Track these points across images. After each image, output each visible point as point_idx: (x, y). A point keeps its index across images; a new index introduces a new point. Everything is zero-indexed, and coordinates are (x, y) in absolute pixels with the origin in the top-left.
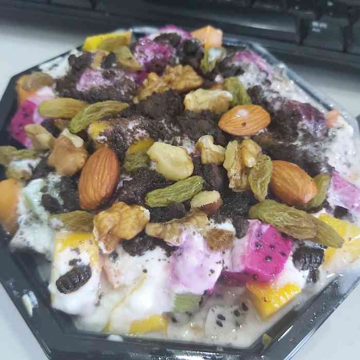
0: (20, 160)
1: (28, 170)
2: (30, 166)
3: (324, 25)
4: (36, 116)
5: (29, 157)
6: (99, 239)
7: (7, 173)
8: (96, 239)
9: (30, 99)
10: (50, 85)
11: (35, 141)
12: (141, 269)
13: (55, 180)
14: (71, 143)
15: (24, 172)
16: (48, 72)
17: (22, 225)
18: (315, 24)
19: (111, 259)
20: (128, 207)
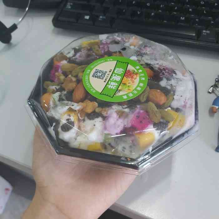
0: (52, 86)
1: (55, 89)
2: (56, 88)
3: (208, 32)
4: (60, 70)
5: (56, 85)
6: (78, 112)
7: (47, 91)
8: (77, 112)
9: (58, 64)
10: (66, 60)
11: (59, 79)
12: (93, 125)
13: (65, 93)
14: (72, 79)
15: (54, 90)
16: (66, 55)
17: (51, 108)
18: (204, 31)
19: (82, 121)
20: (89, 101)
